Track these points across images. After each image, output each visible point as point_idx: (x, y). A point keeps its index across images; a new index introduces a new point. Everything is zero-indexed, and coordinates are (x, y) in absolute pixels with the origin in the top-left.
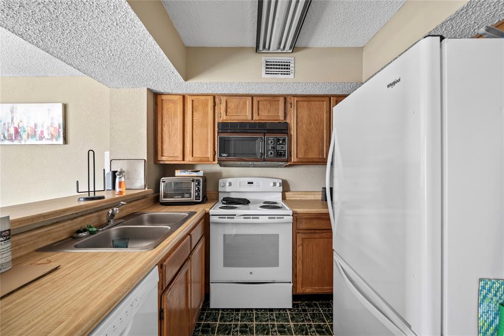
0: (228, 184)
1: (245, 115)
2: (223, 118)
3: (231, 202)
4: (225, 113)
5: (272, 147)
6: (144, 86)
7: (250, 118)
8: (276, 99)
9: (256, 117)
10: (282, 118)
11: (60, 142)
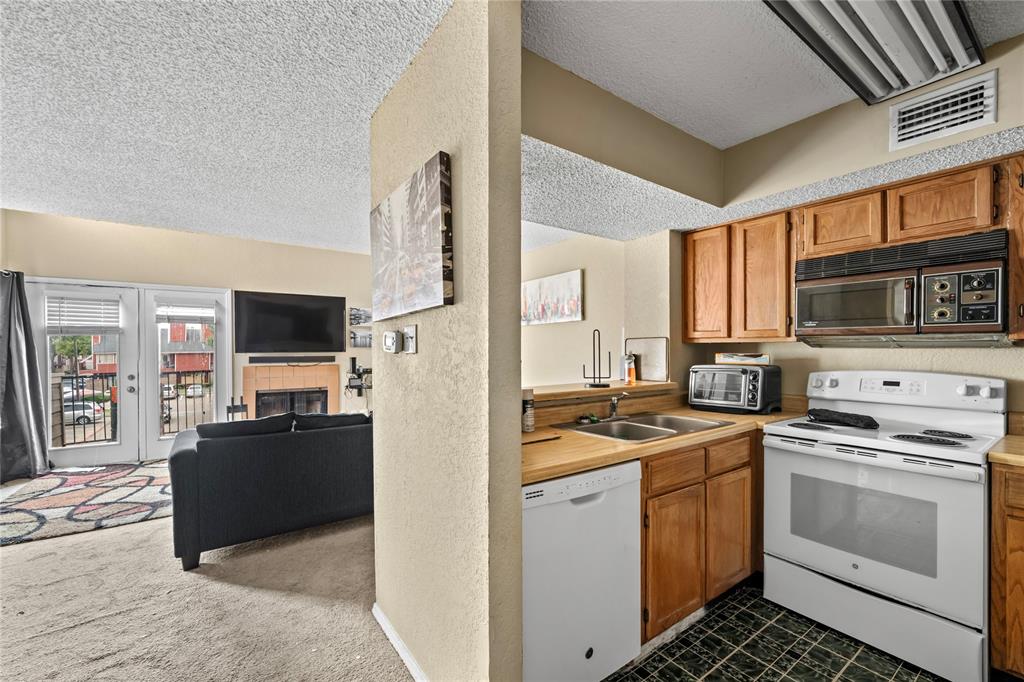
0: (828, 383)
1: (867, 234)
2: (806, 248)
3: (826, 418)
4: (812, 240)
5: (942, 300)
6: (665, 229)
7: (876, 237)
8: (960, 178)
9: (895, 235)
10: (981, 218)
11: (579, 318)
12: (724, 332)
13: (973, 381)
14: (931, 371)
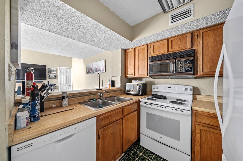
0: (156, 88)
1: (164, 51)
2: (151, 54)
3: (156, 97)
4: (153, 51)
5: (180, 66)
6: (120, 48)
7: (166, 51)
8: (184, 36)
9: (170, 50)
10: (189, 46)
11: (104, 72)
12: (134, 75)
13: (186, 87)
14: (177, 85)
